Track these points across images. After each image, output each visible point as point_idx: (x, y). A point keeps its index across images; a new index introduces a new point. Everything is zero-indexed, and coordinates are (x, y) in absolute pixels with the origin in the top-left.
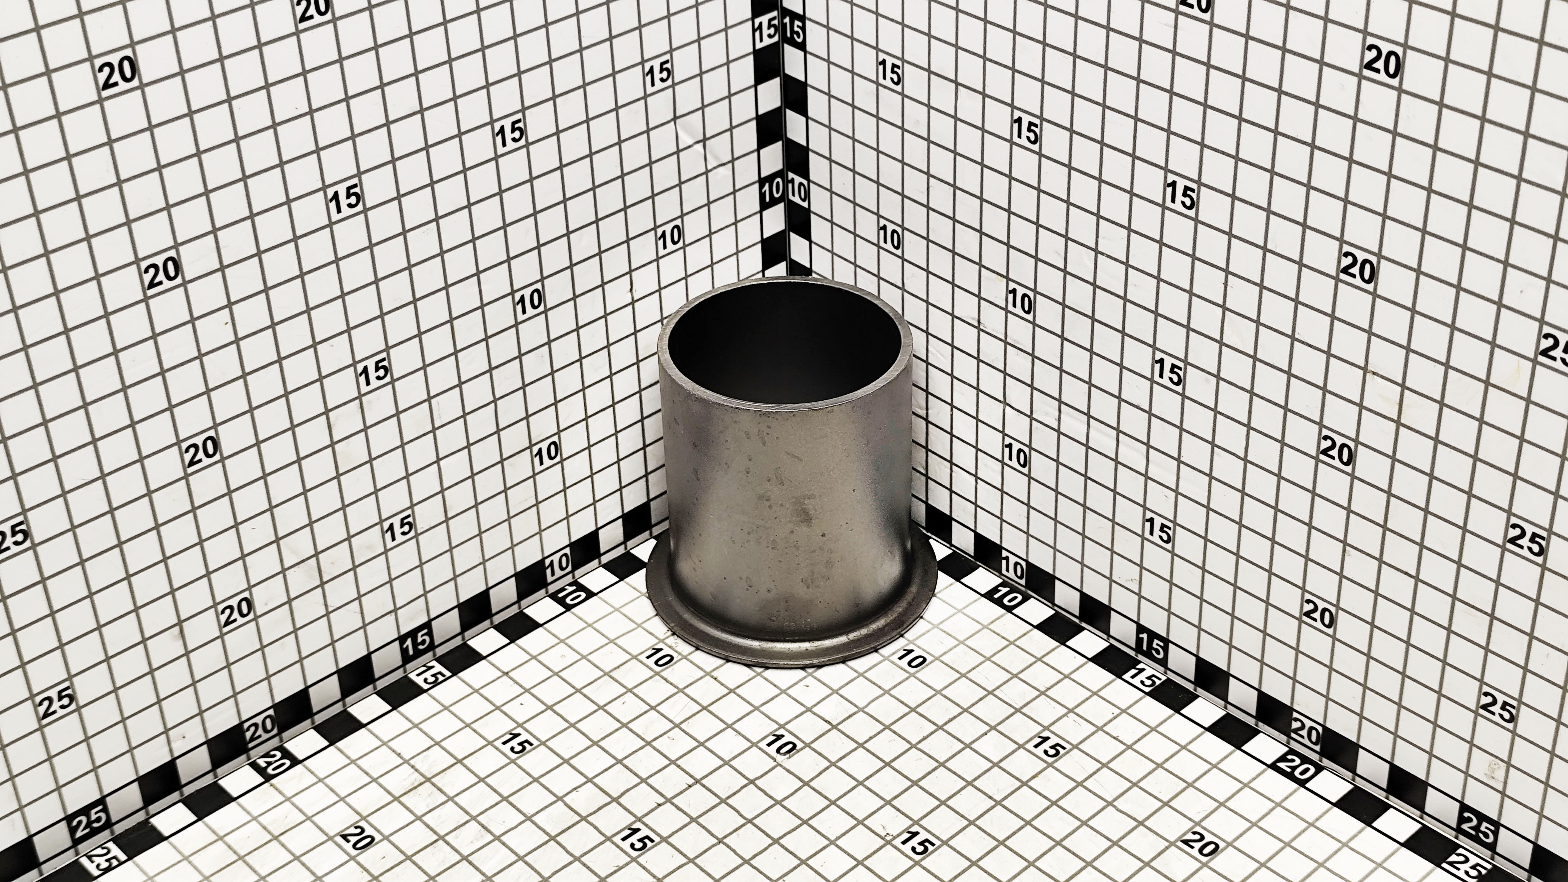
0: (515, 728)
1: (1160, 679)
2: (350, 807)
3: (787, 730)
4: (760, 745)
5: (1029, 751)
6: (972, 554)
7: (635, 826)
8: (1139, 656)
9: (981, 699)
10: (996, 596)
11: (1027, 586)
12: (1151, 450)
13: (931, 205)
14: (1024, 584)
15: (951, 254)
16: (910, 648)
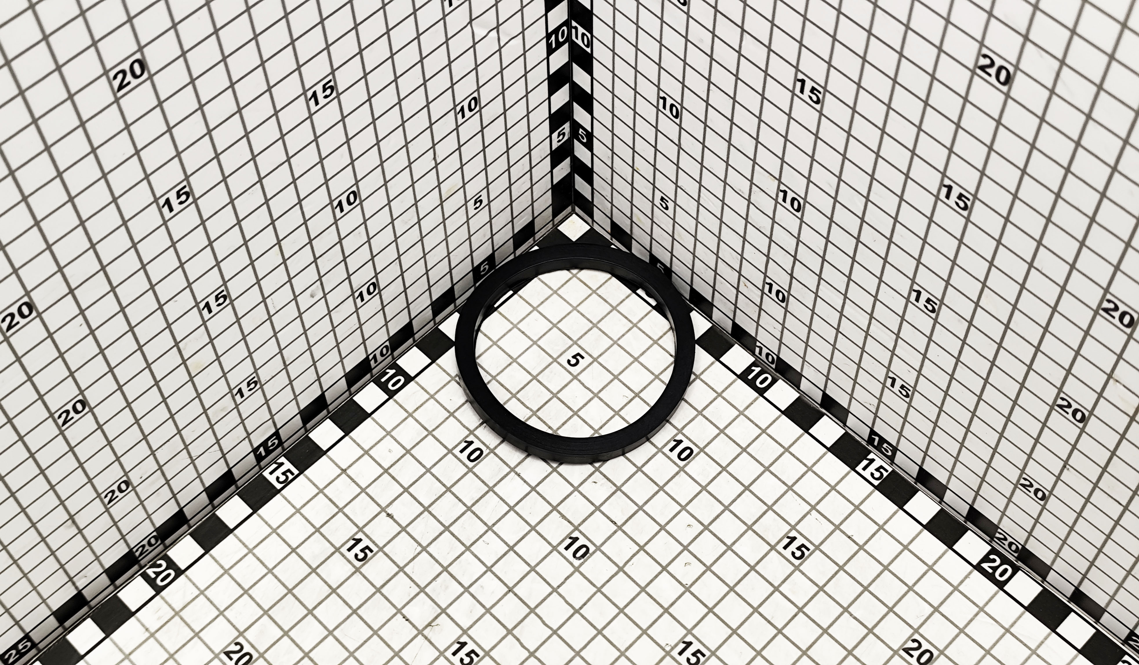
0: (356, 533)
1: (887, 471)
2: (229, 621)
3: (581, 532)
4: (559, 548)
5: (780, 553)
6: (730, 333)
7: (462, 640)
8: (870, 446)
9: (740, 495)
10: (750, 377)
11: (776, 370)
12: (900, 340)
13: (710, 103)
14: (774, 368)
15: (727, 144)
16: (679, 437)
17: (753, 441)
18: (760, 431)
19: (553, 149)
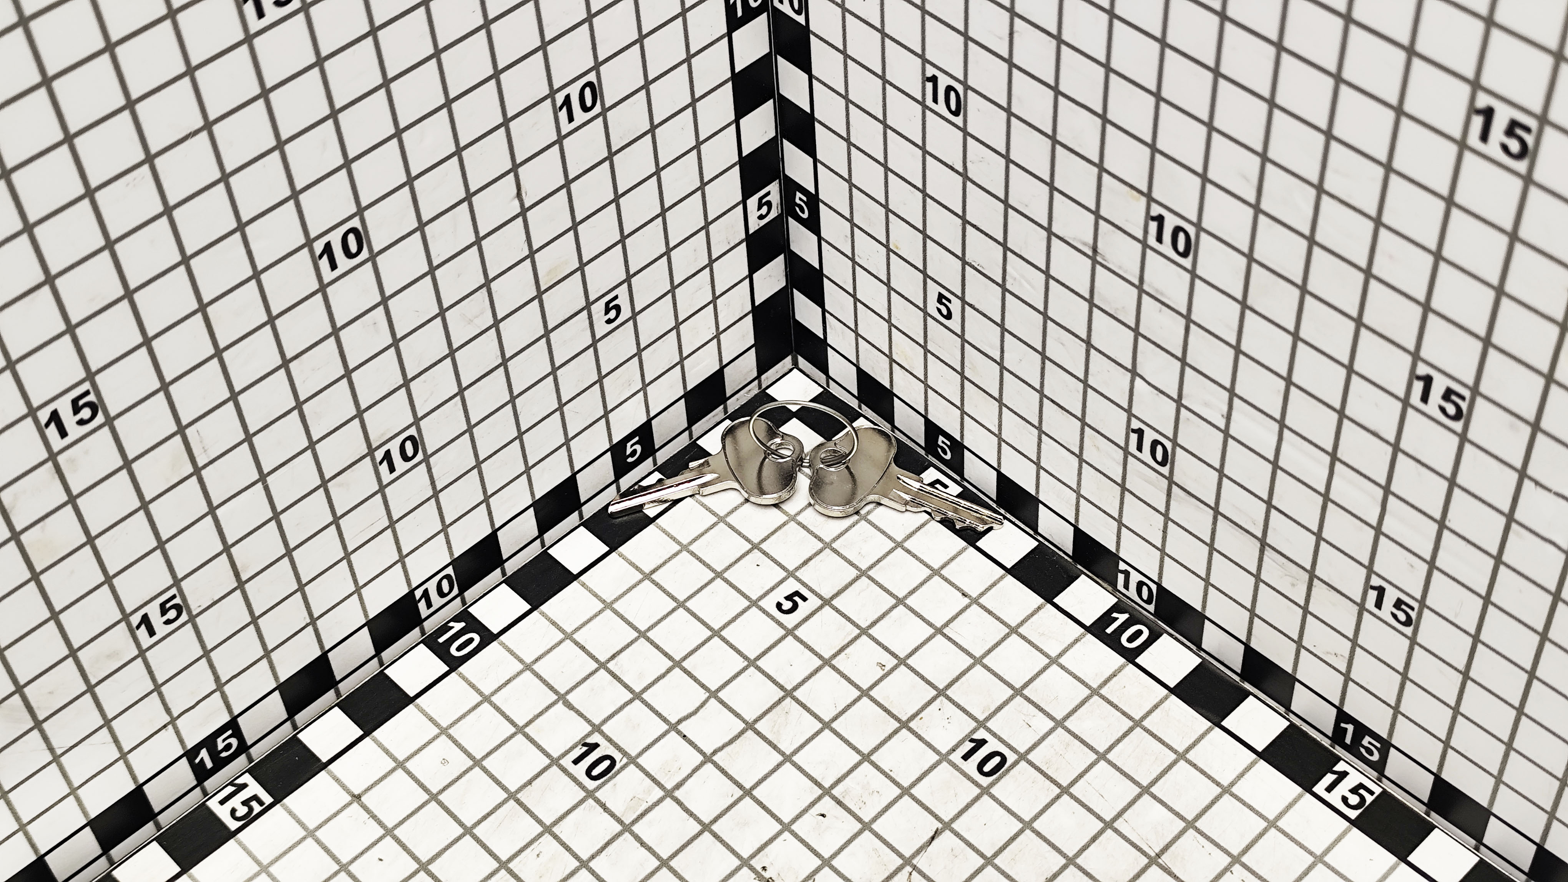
1: (1371, 793)
6: (1071, 554)
8: (1337, 747)
9: (1094, 839)
10: (1109, 630)
11: (1155, 614)
12: (1391, 498)
13: (1016, 61)
14: (1152, 611)
15: (1049, 142)
16: (980, 735)
17: (1119, 741)
18: (1131, 724)
19: (751, 232)
